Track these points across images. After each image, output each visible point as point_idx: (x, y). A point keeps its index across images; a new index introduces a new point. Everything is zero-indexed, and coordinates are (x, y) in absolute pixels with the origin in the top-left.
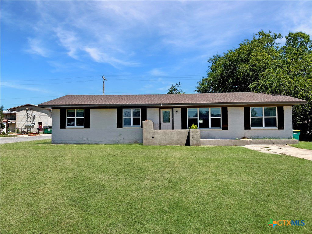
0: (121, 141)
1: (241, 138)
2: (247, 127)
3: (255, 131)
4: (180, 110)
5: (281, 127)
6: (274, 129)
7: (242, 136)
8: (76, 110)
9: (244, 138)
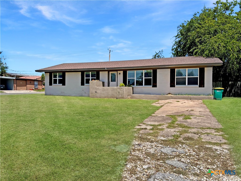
0: (84, 95)
1: (167, 94)
2: (172, 85)
3: (178, 88)
4: (122, 72)
5: (202, 85)
6: (195, 87)
7: (168, 92)
8: (58, 73)
9: (169, 94)
